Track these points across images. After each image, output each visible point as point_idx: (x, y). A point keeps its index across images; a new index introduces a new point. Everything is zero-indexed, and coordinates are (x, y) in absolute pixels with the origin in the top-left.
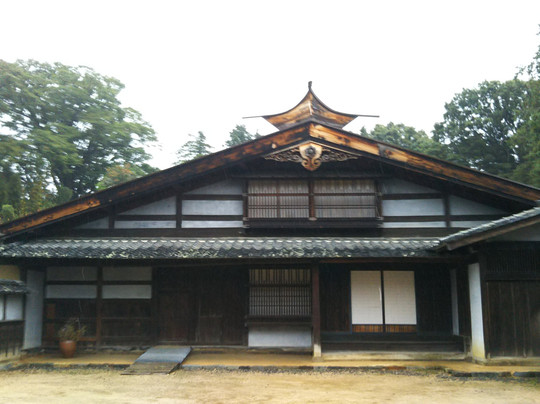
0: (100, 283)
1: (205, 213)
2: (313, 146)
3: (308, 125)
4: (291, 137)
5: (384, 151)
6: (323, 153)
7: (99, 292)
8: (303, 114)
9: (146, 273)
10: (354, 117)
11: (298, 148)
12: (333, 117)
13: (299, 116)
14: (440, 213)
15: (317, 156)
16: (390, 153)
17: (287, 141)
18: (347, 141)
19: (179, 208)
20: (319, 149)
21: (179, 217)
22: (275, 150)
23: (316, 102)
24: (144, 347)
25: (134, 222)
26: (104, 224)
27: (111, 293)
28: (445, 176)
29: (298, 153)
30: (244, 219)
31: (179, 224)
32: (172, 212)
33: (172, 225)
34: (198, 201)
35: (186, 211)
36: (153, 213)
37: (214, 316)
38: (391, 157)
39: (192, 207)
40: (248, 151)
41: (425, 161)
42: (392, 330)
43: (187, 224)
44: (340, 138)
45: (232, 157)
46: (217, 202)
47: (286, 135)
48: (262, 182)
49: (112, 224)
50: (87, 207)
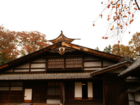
0: (10, 86)
1: (37, 67)
2: (62, 48)
3: (61, 42)
4: (57, 46)
5: (82, 49)
6: (65, 50)
7: (10, 89)
8: (60, 39)
9: (21, 84)
10: (74, 39)
11: (58, 49)
12: (68, 40)
13: (59, 40)
14: (100, 65)
15: (64, 51)
16: (83, 49)
17: (56, 47)
18: (72, 46)
19: (30, 66)
20: (64, 49)
21: (30, 69)
22: (52, 49)
23: (63, 36)
24: (20, 103)
25: (19, 70)
26: (12, 71)
27: (12, 89)
28: (99, 55)
29: (59, 50)
30: (46, 69)
31: (30, 70)
32: (28, 67)
33: (28, 71)
34: (35, 64)
35: (32, 67)
36: (24, 68)
37: (38, 95)
38: (84, 50)
39: (33, 66)
40: (45, 50)
41: (93, 51)
42: (90, 99)
43: (32, 70)
44: (70, 46)
45: (41, 52)
46: (40, 64)
47: (55, 45)
48: (51, 58)
49: (14, 71)
50: (5, 66)
